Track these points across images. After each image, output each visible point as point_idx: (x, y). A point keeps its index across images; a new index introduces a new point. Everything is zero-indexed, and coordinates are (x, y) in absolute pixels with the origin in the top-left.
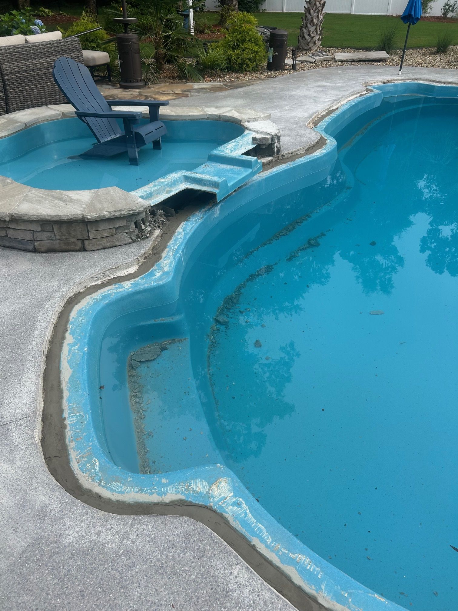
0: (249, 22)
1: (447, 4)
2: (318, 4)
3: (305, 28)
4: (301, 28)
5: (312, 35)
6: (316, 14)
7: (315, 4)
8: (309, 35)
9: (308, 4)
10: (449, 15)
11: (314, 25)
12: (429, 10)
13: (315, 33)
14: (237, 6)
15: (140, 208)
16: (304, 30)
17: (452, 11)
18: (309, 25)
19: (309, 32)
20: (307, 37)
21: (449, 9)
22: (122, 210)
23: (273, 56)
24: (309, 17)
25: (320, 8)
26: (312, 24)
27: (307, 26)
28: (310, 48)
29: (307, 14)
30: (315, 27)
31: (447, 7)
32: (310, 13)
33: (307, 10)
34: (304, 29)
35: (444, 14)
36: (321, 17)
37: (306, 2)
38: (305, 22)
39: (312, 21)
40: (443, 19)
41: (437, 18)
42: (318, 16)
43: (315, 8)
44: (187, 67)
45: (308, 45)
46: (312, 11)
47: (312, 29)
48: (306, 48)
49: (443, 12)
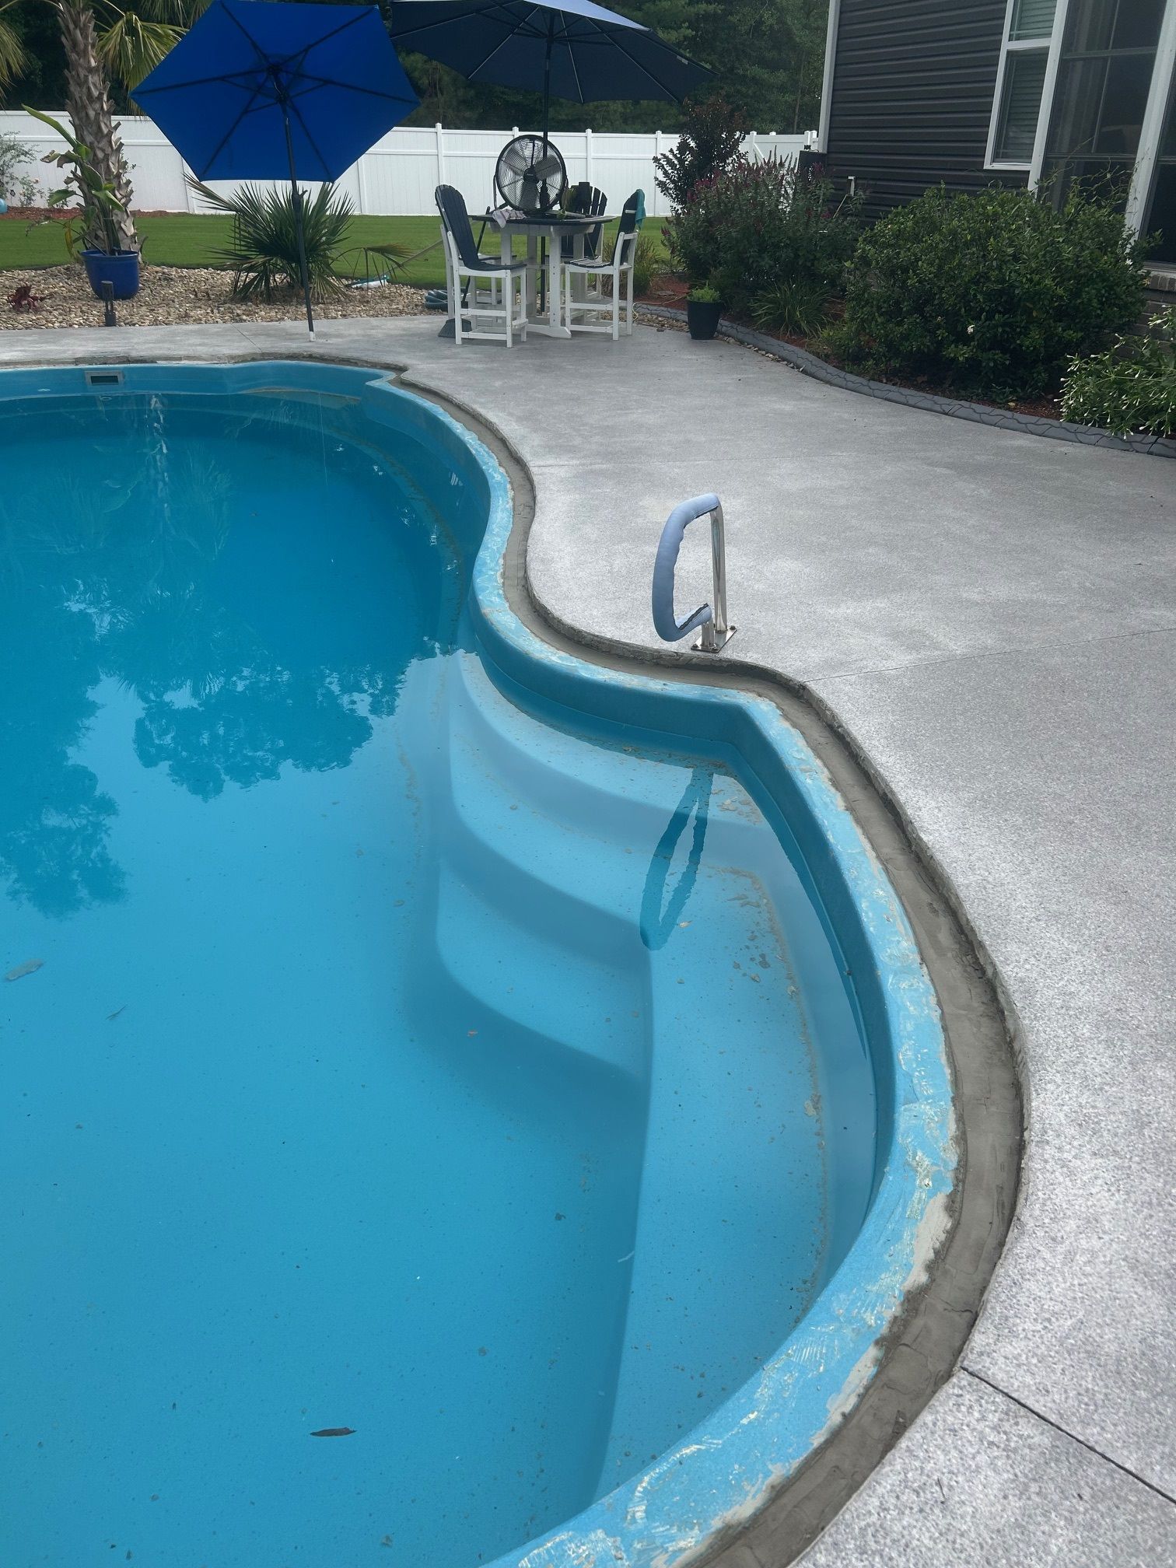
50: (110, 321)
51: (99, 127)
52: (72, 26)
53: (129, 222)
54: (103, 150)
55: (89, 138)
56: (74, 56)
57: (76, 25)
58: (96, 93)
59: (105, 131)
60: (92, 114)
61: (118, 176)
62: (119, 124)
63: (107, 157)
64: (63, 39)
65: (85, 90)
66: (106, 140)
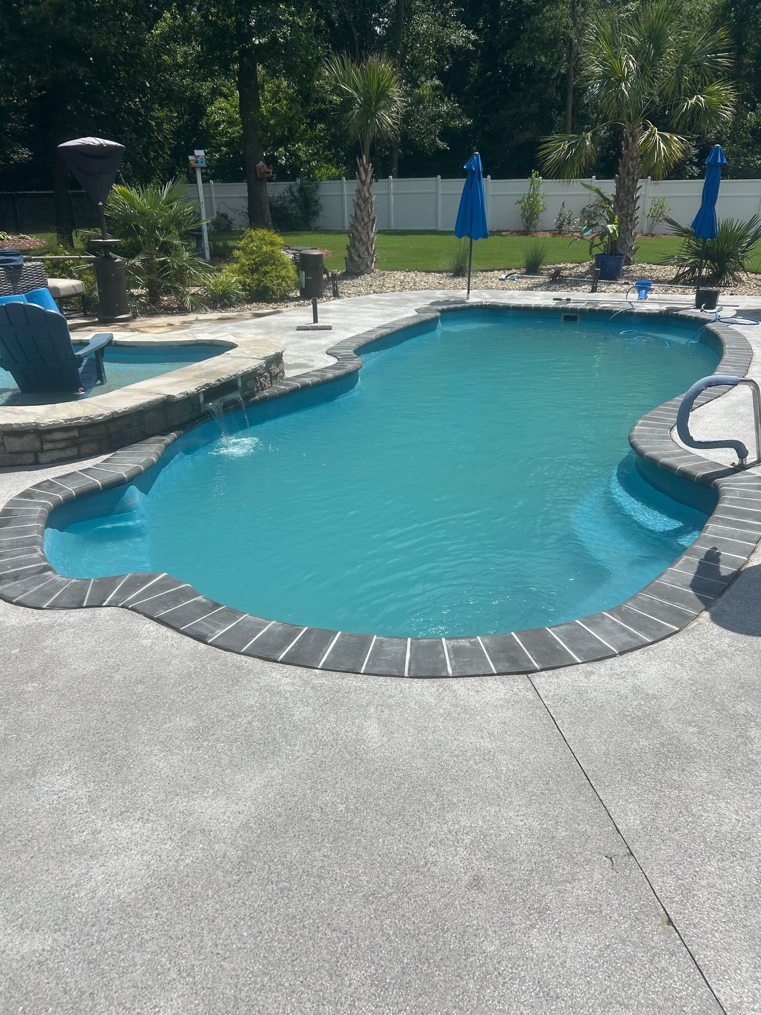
0: (271, 243)
1: (560, 215)
2: (366, 219)
3: (353, 248)
4: (348, 248)
5: (363, 256)
6: (365, 231)
7: (363, 219)
8: (359, 256)
9: (355, 219)
10: (566, 228)
11: (363, 244)
12: (540, 222)
13: (366, 253)
14: (270, 223)
15: (99, 416)
16: (352, 251)
17: (569, 223)
18: (357, 244)
19: (359, 252)
20: (356, 258)
21: (564, 220)
22: (79, 418)
23: (306, 281)
24: (357, 235)
25: (370, 224)
26: (361, 242)
27: (354, 245)
28: (362, 271)
29: (354, 231)
30: (364, 247)
31: (562, 219)
32: (357, 230)
33: (354, 227)
35: (558, 227)
36: (372, 235)
37: (352, 217)
38: (352, 241)
39: (361, 239)
40: (559, 232)
41: (551, 232)
42: (368, 233)
43: (363, 223)
44: (190, 297)
45: (358, 268)
46: (360, 228)
47: (362, 249)
48: (356, 272)
49: (558, 224)
50: (594, 290)
51: (629, 189)
52: (628, 135)
53: (632, 239)
54: (627, 200)
55: (621, 195)
56: (625, 152)
57: (631, 135)
58: (632, 170)
59: (631, 190)
60: (627, 181)
61: (632, 215)
62: (641, 186)
63: (628, 204)
64: (622, 144)
65: (627, 169)
66: (631, 195)
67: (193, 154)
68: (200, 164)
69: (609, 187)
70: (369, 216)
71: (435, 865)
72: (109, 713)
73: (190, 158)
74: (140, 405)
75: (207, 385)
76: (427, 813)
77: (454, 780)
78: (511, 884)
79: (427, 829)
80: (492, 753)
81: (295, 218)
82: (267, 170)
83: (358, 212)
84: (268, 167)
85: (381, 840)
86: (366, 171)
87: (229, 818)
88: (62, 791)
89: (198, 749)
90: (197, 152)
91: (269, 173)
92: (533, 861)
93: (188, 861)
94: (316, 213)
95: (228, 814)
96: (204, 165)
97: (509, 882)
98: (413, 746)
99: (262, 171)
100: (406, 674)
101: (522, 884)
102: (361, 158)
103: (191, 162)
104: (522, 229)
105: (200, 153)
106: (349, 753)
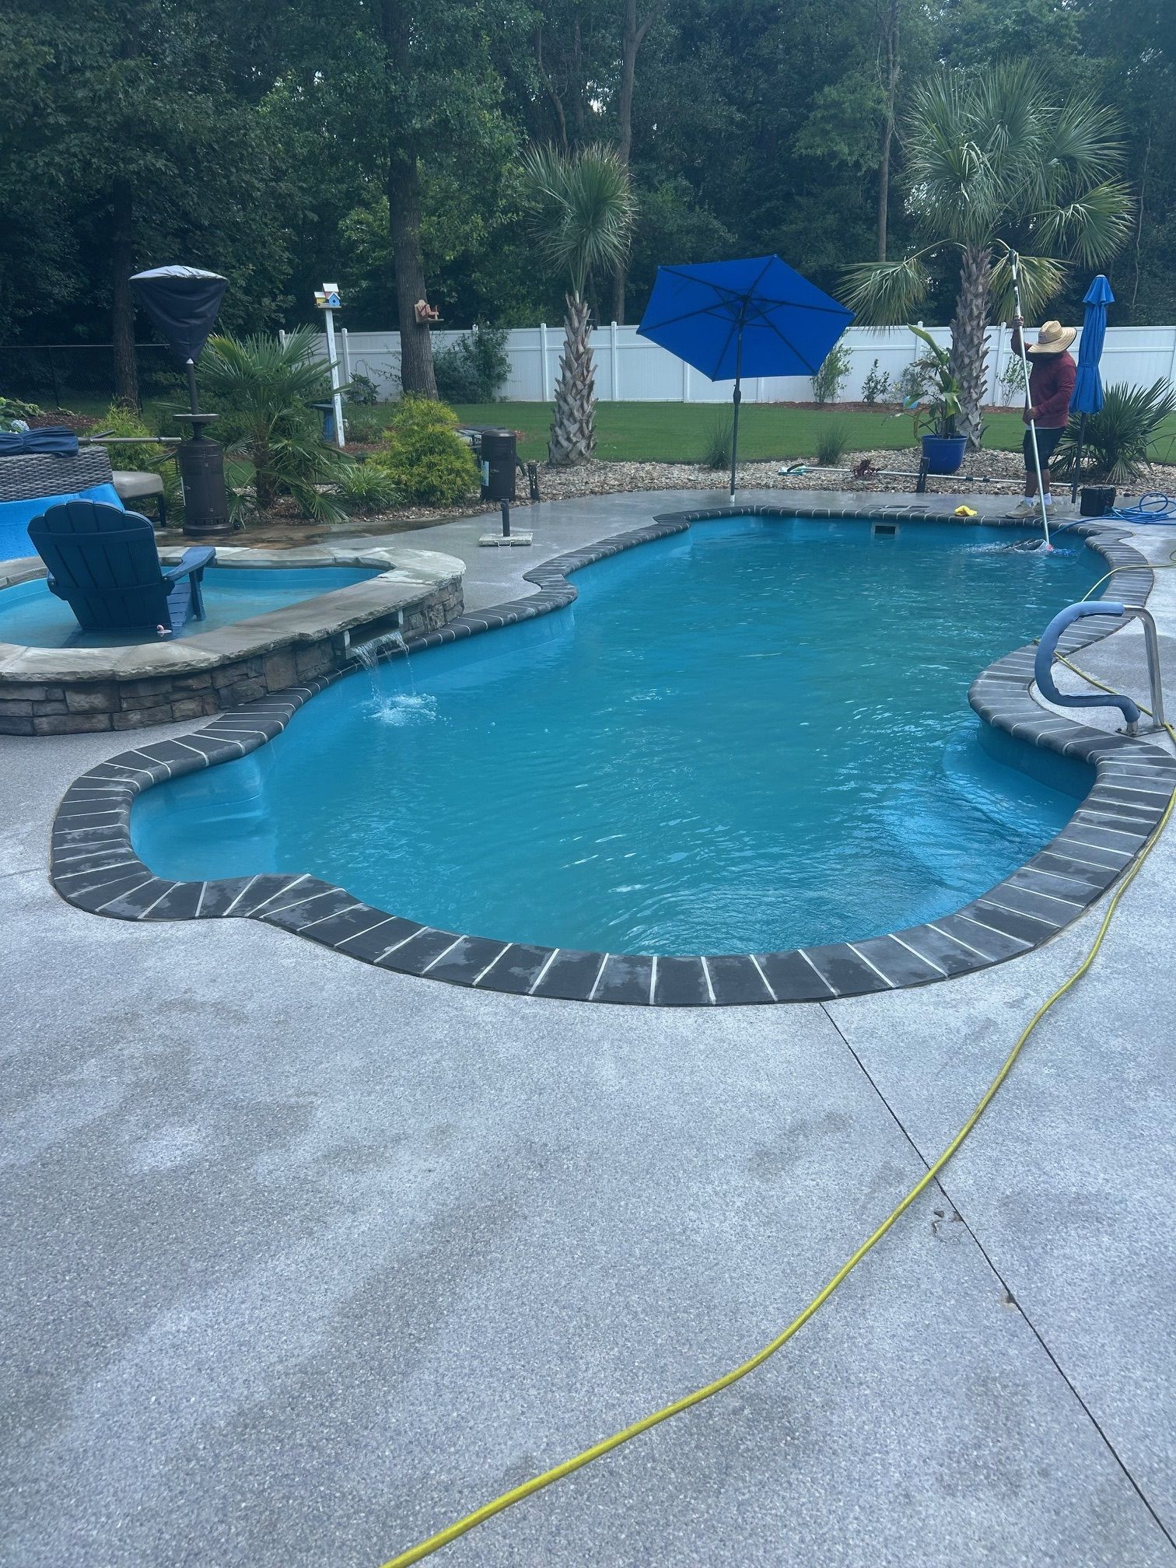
0: (440, 420)
1: (870, 380)
2: (580, 385)
3: (560, 427)
4: (552, 428)
5: (574, 439)
6: (578, 403)
7: (574, 385)
8: (568, 439)
9: (562, 386)
10: (879, 398)
11: (575, 422)
12: (839, 391)
13: (579, 435)
14: (435, 391)
15: (202, 663)
16: (559, 431)
17: (883, 392)
18: (566, 422)
19: (568, 433)
20: (565, 443)
21: (875, 387)
23: (491, 475)
24: (566, 408)
25: (585, 392)
26: (571, 420)
27: (562, 423)
28: (573, 462)
29: (562, 403)
30: (577, 426)
31: (873, 385)
32: (565, 401)
33: (562, 396)
34: (557, 429)
35: (867, 397)
36: (588, 408)
37: (558, 381)
38: (558, 416)
39: (571, 414)
40: (869, 404)
41: (856, 405)
42: (582, 406)
43: (574, 391)
44: (318, 498)
45: (567, 456)
46: (570, 399)
47: (573, 428)
48: (563, 462)
49: (866, 393)
50: (920, 488)
51: (972, 340)
52: (971, 261)
53: (977, 413)
54: (970, 357)
55: (961, 348)
56: (966, 285)
57: (974, 260)
58: (976, 312)
59: (976, 341)
60: (969, 329)
61: (978, 377)
62: (990, 336)
63: (971, 363)
64: (962, 272)
65: (968, 311)
66: (974, 349)
67: (321, 289)
68: (331, 305)
69: (943, 337)
70: (584, 379)
71: (697, 1233)
72: (243, 1051)
73: (317, 294)
74: (261, 648)
75: (355, 619)
76: (685, 1171)
77: (722, 1131)
78: (799, 1255)
79: (685, 1189)
80: (772, 1099)
81: (470, 383)
82: (431, 313)
83: (568, 374)
84: (432, 309)
85: (622, 1203)
86: (579, 312)
87: (416, 1177)
88: (187, 1145)
89: (369, 1094)
90: (327, 287)
91: (433, 317)
92: (829, 1226)
93: (363, 1228)
94: (501, 377)
95: (414, 1172)
96: (337, 305)
97: (796, 1253)
98: (663, 1090)
99: (423, 313)
100: (652, 1001)
101: (813, 1255)
102: (572, 294)
103: (318, 301)
104: (812, 399)
105: (331, 288)
106: (576, 1098)
